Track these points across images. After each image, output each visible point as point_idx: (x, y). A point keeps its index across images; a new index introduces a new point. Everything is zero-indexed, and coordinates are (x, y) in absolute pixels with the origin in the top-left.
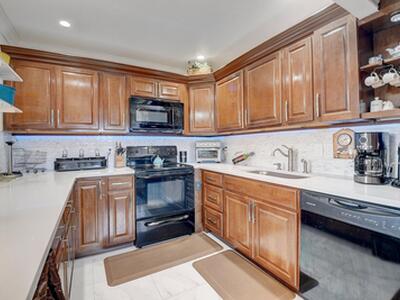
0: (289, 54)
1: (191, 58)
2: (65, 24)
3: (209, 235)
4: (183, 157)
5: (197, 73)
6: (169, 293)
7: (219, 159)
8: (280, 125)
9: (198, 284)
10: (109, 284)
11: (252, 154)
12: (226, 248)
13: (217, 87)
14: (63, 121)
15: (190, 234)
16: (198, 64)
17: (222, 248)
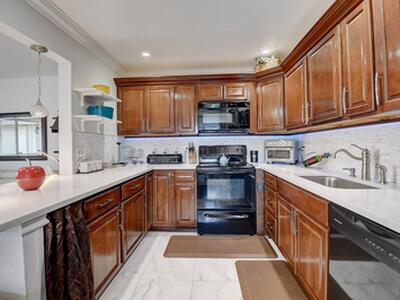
0: (347, 27)
1: (257, 54)
2: (146, 54)
3: (271, 241)
4: (254, 156)
5: (264, 68)
6: (201, 277)
7: (292, 160)
8: (340, 119)
9: (229, 280)
10: (164, 255)
11: (327, 155)
12: (281, 257)
13: (286, 79)
14: (150, 127)
15: (251, 235)
16: (264, 59)
17: (277, 256)
